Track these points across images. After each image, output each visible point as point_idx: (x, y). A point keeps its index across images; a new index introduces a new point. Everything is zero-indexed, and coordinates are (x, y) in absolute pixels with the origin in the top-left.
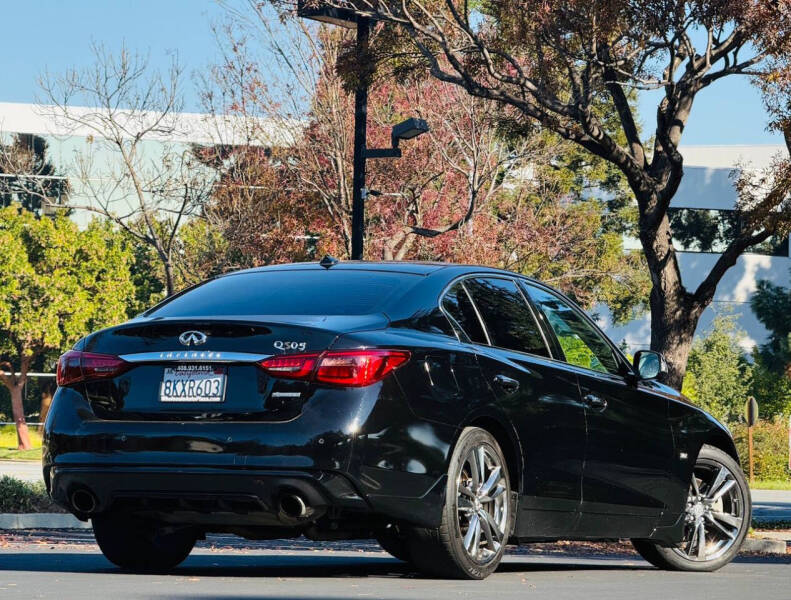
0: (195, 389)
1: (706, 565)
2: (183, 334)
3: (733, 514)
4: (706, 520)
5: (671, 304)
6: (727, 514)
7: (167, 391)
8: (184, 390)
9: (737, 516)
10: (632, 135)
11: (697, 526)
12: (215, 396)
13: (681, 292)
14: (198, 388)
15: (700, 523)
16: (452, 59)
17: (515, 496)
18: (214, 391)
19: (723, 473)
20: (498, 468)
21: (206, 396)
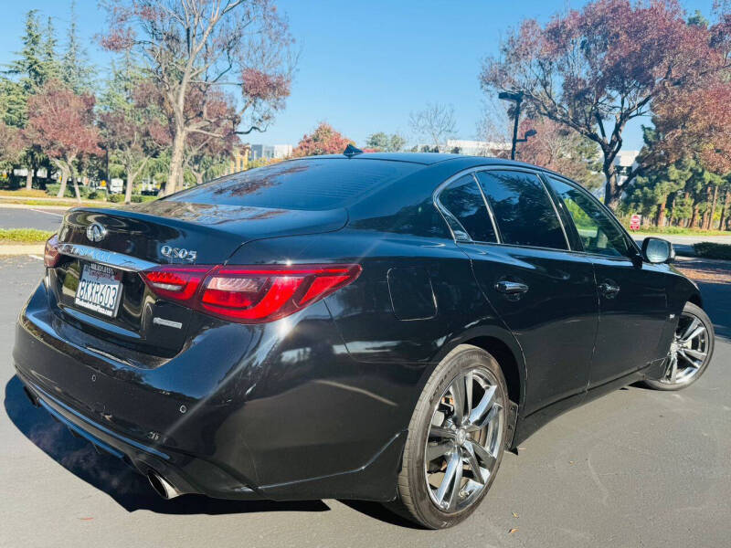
1: (676, 386)
3: (699, 350)
4: (679, 354)
5: (613, 189)
6: (694, 351)
7: (82, 292)
8: (92, 294)
9: (703, 351)
10: (604, 135)
11: (672, 359)
13: (616, 185)
14: (102, 294)
15: (674, 356)
16: (545, 107)
17: (515, 407)
18: (110, 301)
19: (696, 322)
20: (494, 388)
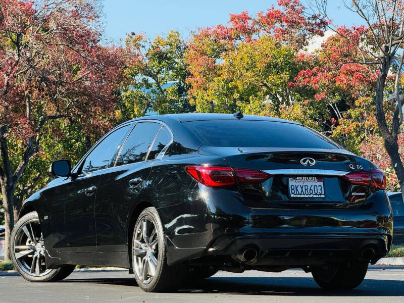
0: (309, 190)
2: (302, 160)
7: (293, 191)
8: (302, 191)
12: (321, 194)
14: (310, 190)
18: (319, 191)
21: (316, 194)
